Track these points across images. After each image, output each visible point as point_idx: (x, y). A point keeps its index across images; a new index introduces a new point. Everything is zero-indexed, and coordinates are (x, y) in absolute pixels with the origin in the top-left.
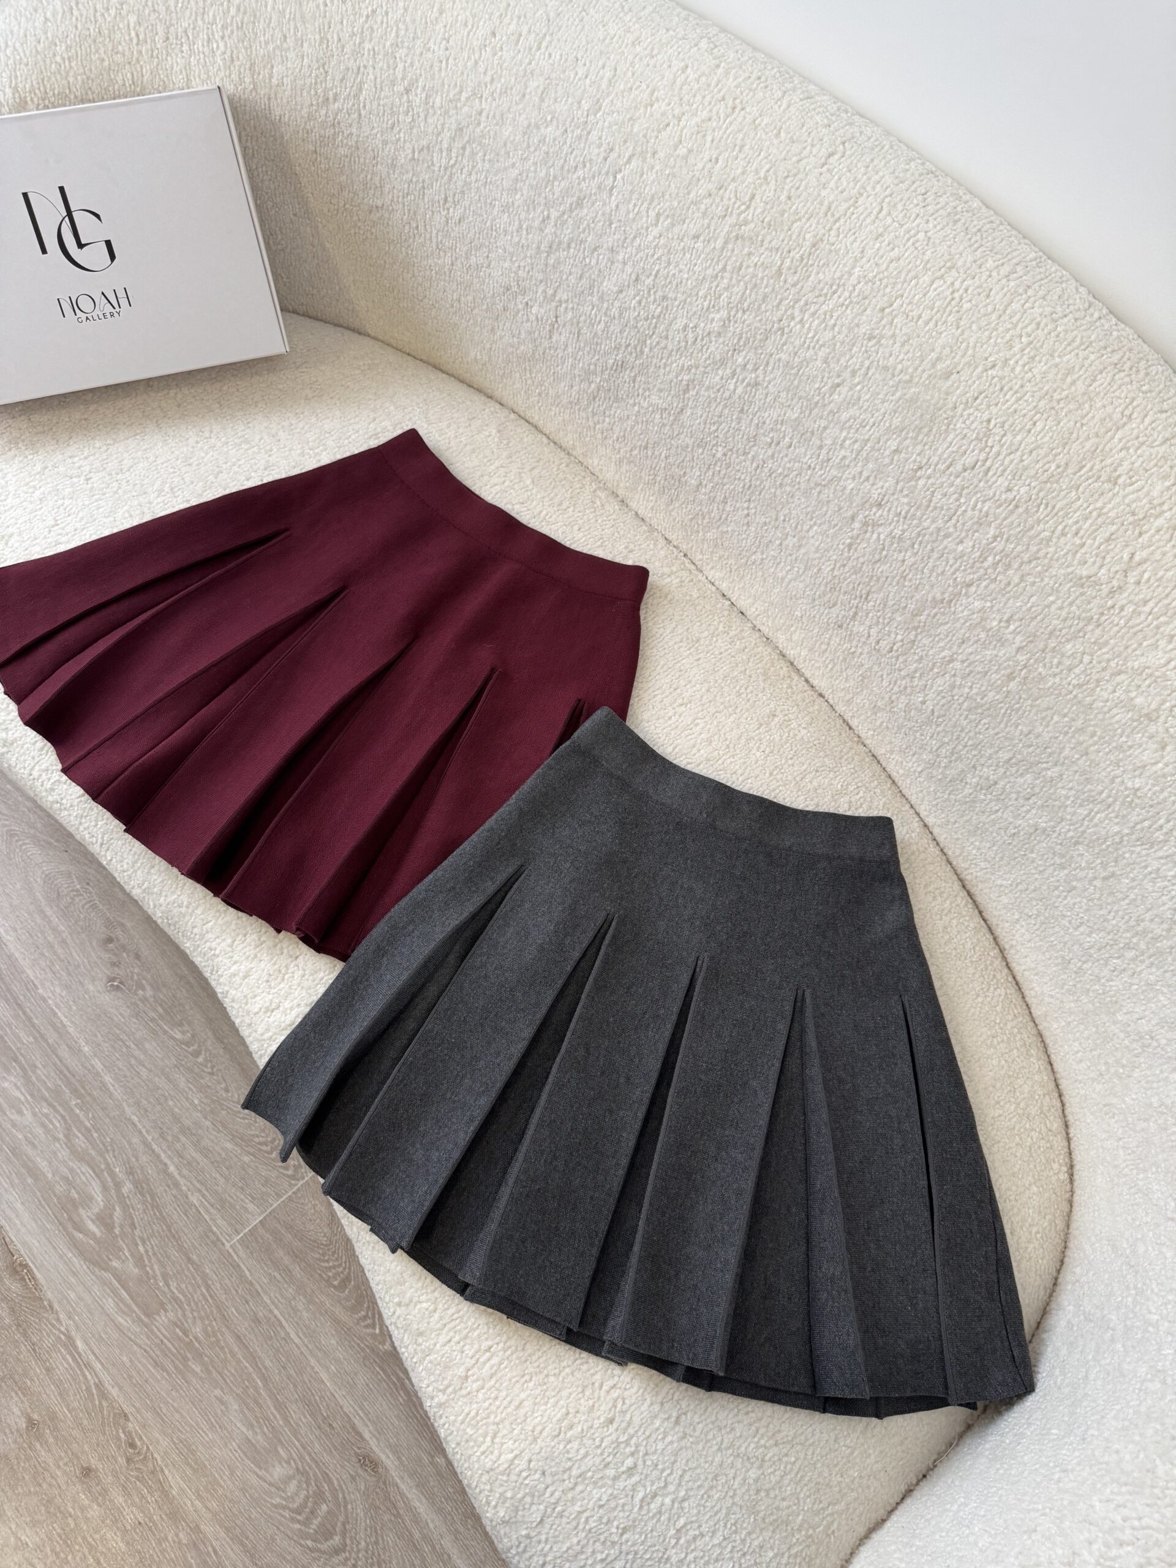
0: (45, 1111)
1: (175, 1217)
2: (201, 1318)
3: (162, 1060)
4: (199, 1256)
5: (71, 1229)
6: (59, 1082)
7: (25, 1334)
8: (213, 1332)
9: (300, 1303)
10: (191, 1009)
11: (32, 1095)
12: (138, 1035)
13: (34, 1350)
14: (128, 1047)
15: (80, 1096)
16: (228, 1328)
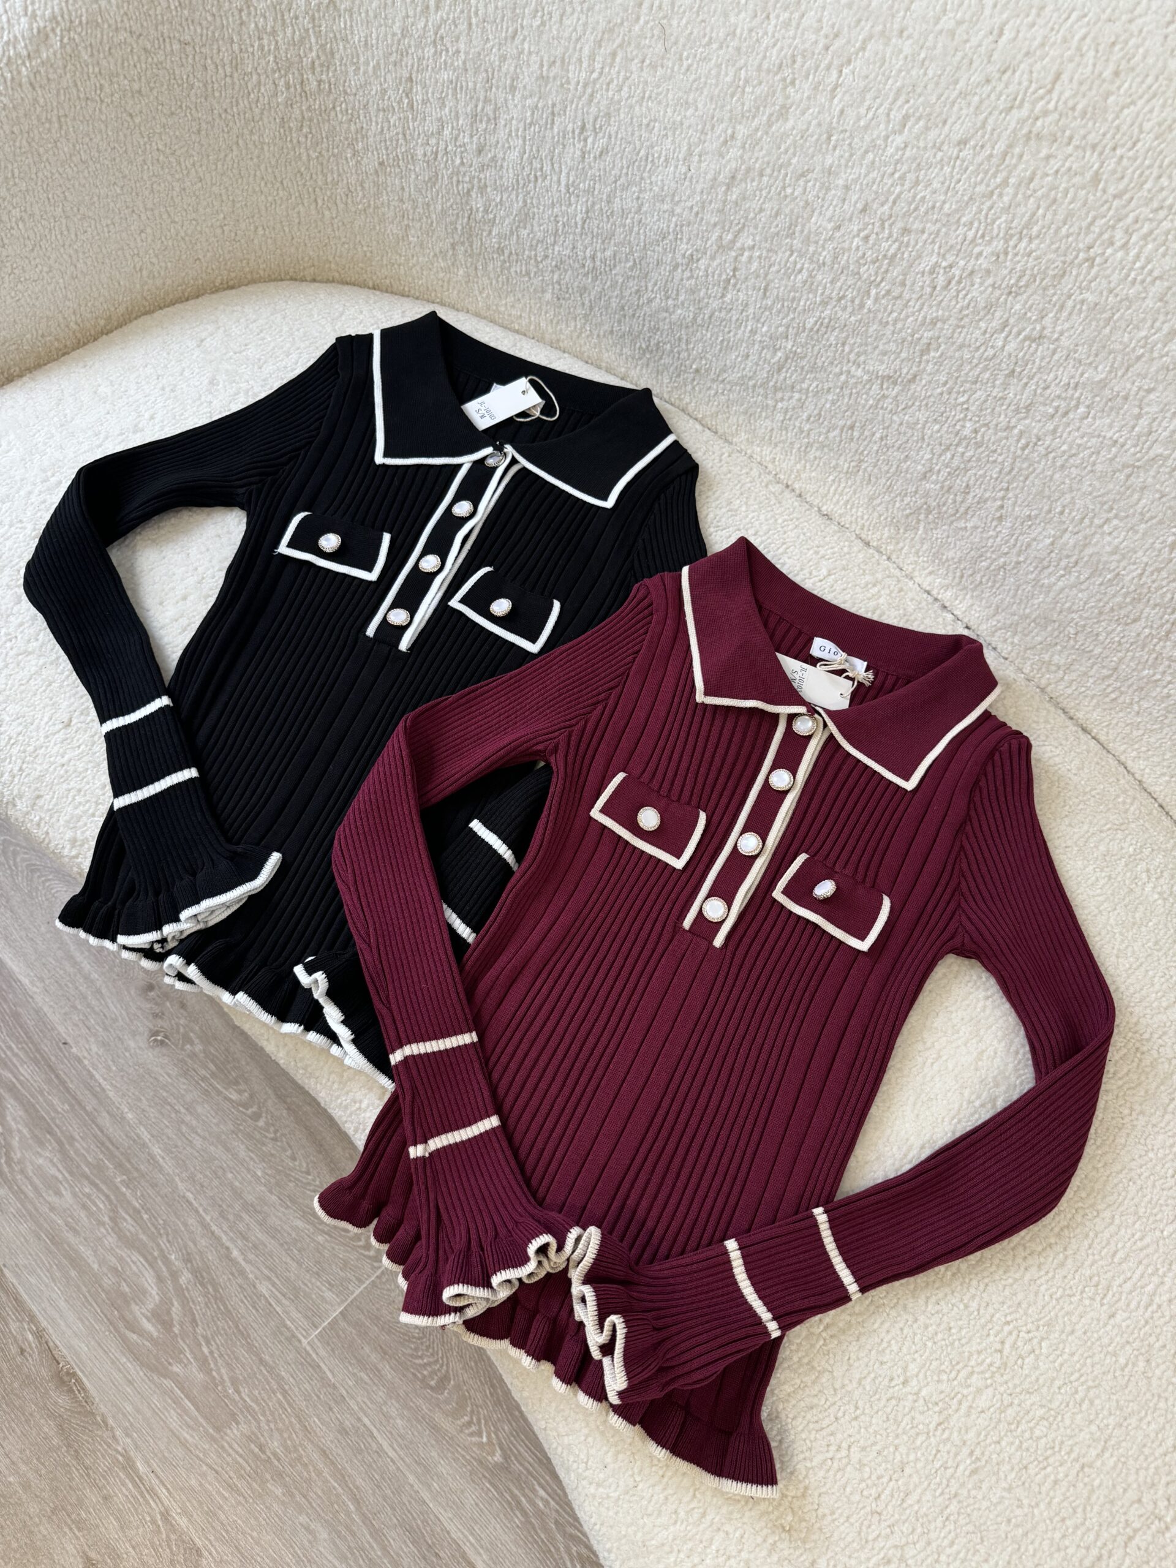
0: (87, 1190)
1: (242, 1310)
2: (277, 1429)
3: (217, 1125)
4: (272, 1356)
5: (123, 1330)
6: (101, 1156)
7: (77, 1456)
8: (295, 1447)
9: (393, 1408)
10: (248, 1064)
11: (71, 1173)
12: (189, 1098)
13: (88, 1475)
14: (177, 1112)
15: (125, 1172)
16: (312, 1442)
